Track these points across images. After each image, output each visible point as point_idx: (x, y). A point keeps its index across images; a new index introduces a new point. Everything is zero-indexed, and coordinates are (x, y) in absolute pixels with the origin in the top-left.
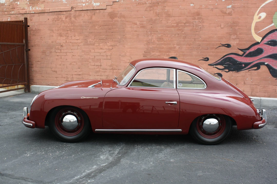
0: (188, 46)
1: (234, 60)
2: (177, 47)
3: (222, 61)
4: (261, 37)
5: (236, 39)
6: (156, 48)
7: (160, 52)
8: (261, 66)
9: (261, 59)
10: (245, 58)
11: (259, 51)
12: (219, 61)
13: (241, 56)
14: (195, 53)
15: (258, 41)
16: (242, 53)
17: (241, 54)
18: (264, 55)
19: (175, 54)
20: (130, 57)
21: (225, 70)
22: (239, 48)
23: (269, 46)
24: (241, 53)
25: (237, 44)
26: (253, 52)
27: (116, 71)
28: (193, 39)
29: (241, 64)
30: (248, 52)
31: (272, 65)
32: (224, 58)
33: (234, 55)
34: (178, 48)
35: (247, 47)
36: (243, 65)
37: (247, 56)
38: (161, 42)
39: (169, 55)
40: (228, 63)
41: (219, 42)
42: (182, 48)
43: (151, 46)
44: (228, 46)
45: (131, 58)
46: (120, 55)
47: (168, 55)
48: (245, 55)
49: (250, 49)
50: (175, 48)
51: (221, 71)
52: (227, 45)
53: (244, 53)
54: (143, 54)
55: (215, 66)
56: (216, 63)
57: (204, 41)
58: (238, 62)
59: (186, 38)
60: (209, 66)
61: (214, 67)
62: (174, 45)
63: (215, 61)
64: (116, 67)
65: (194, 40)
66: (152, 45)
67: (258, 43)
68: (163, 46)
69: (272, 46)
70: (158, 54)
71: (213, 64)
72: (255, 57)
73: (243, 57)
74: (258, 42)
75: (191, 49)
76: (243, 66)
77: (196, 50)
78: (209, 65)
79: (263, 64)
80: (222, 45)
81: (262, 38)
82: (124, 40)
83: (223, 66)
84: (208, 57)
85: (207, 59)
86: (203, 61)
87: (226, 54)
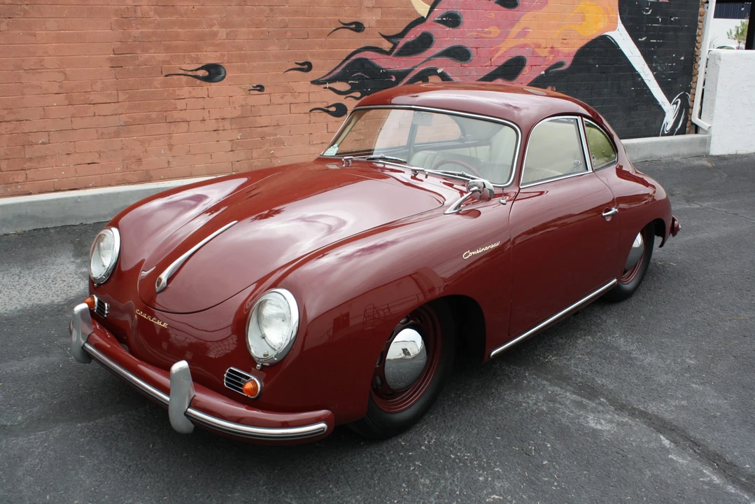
0: (254, 29)
1: (373, 65)
2: (223, 33)
3: (344, 69)
4: (429, 4)
5: (375, 10)
6: (154, 39)
7: (168, 49)
8: (429, 77)
9: (429, 59)
10: (395, 58)
11: (425, 41)
12: (338, 71)
13: (389, 53)
14: (273, 49)
15: (422, 15)
16: (391, 45)
17: (388, 50)
18: (435, 49)
19: (218, 54)
20: (62, 72)
21: (353, 94)
22: (382, 33)
23: (444, 26)
24: (387, 45)
25: (378, 21)
26: (413, 42)
27: (10, 126)
28: (266, 7)
29: (388, 74)
30: (402, 42)
31: (452, 73)
32: (348, 61)
33: (372, 51)
34: (225, 37)
35: (400, 30)
36: (392, 78)
37: (400, 54)
38: (169, 18)
39: (197, 60)
40: (360, 73)
41: (336, 15)
42: (236, 35)
43: (136, 32)
44: (358, 27)
45: (65, 74)
46: (19, 67)
47: (194, 60)
48: (396, 50)
49: (406, 36)
50: (215, 34)
51: (344, 96)
52: (354, 26)
53: (395, 45)
54: (111, 60)
55: (328, 85)
56: (331, 75)
57: (296, 13)
58: (382, 69)
59: (246, 5)
60: (313, 86)
61: (325, 88)
62: (211, 26)
63: (328, 72)
64: (6, 112)
65: (269, 11)
66: (139, 26)
67: (421, 20)
68: (176, 29)
69: (449, 26)
70: (161, 56)
71: (324, 79)
72: (418, 56)
73: (391, 57)
74: (423, 17)
75: (262, 37)
76: (394, 79)
77: (277, 41)
78: (313, 82)
79: (433, 71)
80: (343, 26)
81: (429, 7)
82: (26, 7)
83: (347, 82)
84: (310, 60)
85: (306, 67)
86: (296, 72)
87: (354, 50)
